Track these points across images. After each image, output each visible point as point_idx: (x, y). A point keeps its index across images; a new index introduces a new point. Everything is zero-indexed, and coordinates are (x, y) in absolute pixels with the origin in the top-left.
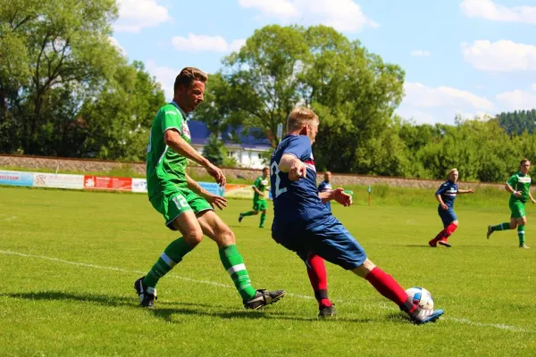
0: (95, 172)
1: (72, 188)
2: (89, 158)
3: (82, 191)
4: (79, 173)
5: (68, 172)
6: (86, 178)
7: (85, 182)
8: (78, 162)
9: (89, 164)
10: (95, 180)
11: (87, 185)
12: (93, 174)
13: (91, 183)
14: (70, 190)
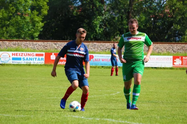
0: (181, 53)
1: (163, 66)
2: (175, 42)
3: (171, 68)
4: (169, 54)
5: (159, 54)
6: (174, 58)
7: (174, 62)
8: (167, 46)
9: (176, 47)
10: (182, 59)
11: (175, 63)
12: (180, 55)
13: (178, 62)
14: (161, 68)
